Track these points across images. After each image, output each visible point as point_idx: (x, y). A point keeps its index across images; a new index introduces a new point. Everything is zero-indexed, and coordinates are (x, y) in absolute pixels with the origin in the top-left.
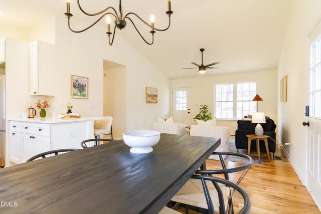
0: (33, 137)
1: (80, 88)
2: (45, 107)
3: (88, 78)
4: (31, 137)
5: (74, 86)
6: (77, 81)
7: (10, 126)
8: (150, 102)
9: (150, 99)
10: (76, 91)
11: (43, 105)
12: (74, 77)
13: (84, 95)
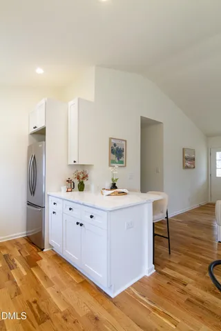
0: (81, 225)
1: (117, 153)
2: (84, 178)
3: (126, 141)
4: (78, 223)
5: (112, 151)
6: (115, 145)
7: (50, 202)
8: (187, 167)
9: (187, 164)
10: (114, 157)
11: (81, 176)
12: (112, 141)
13: (122, 162)
